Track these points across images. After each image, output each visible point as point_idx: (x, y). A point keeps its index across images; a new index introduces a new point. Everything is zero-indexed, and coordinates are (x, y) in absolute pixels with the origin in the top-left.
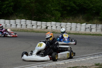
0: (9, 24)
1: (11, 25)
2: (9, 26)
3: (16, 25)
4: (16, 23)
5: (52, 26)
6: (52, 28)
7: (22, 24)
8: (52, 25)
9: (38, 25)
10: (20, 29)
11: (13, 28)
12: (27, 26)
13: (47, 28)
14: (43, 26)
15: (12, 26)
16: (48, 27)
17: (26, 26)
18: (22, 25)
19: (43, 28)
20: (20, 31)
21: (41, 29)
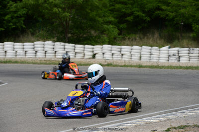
0: (22, 51)
1: (26, 51)
2: (21, 54)
3: (34, 52)
4: (36, 49)
5: (103, 53)
6: (105, 56)
7: (46, 49)
8: (104, 51)
9: (76, 51)
10: (45, 60)
11: (31, 59)
12: (56, 54)
13: (94, 56)
14: (86, 53)
15: (27, 54)
16: (96, 56)
17: (54, 55)
18: (47, 52)
19: (86, 57)
20: (46, 64)
21: (82, 59)
